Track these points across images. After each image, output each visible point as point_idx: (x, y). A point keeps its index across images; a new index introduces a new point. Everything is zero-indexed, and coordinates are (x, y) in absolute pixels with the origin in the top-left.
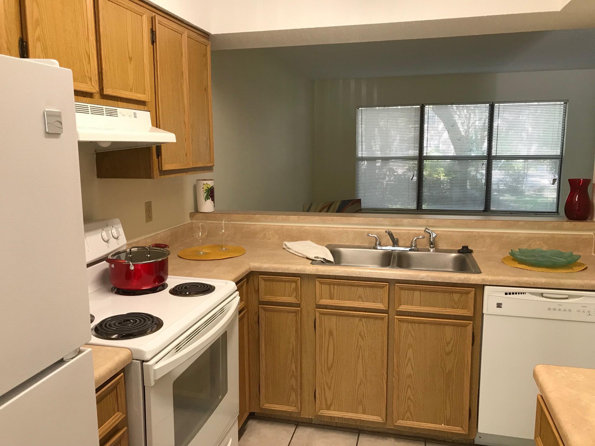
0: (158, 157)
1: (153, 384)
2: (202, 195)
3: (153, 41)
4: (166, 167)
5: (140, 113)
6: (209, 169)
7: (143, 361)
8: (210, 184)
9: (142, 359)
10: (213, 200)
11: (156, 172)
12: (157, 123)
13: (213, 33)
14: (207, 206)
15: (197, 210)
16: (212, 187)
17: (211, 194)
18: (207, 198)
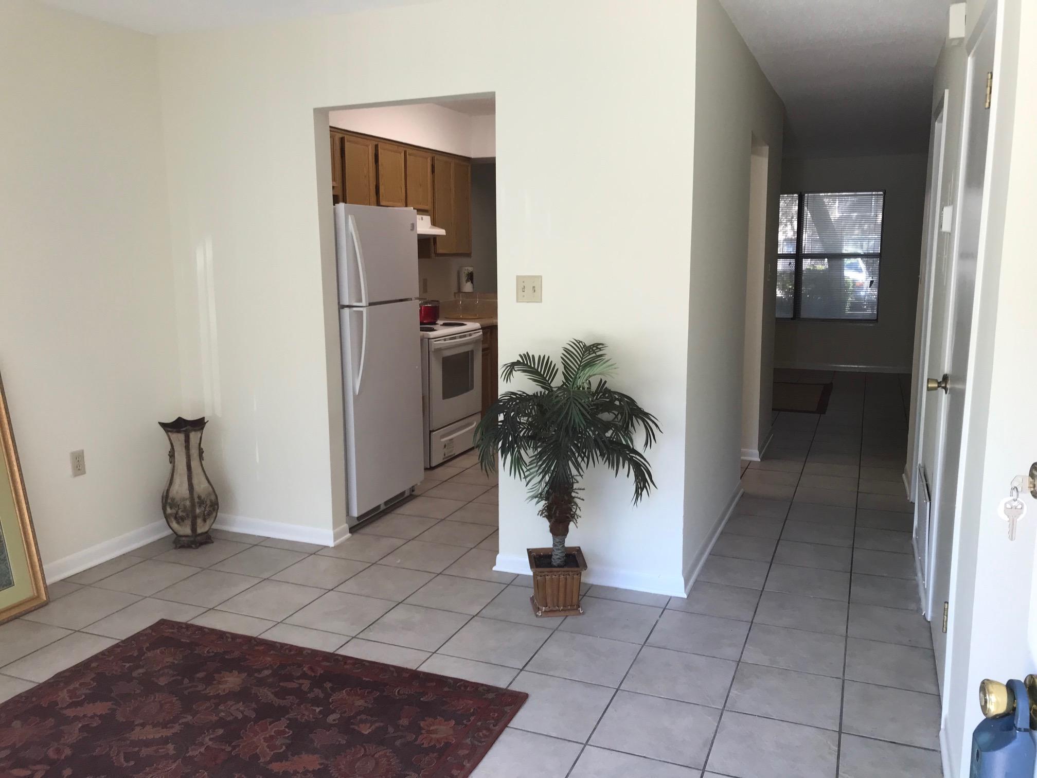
0: (434, 245)
1: (433, 350)
2: (464, 279)
3: (433, 171)
4: (440, 251)
5: (424, 217)
6: (468, 255)
7: (429, 339)
8: (470, 269)
9: (428, 337)
10: (472, 283)
11: (433, 255)
12: (434, 223)
13: (472, 157)
14: (468, 287)
15: (459, 290)
16: (472, 272)
17: (470, 277)
18: (467, 281)
